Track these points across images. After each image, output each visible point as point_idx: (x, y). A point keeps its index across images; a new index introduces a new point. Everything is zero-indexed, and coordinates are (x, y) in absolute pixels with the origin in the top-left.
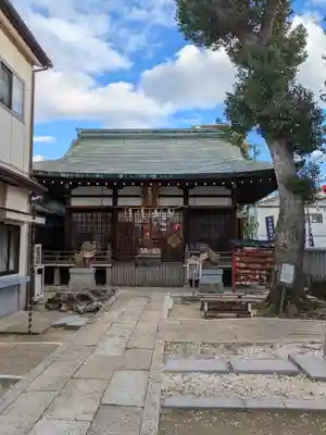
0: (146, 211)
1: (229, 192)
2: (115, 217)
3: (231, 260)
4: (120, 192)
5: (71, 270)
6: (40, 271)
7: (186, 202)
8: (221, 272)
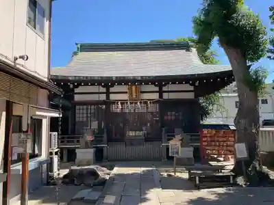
0: (131, 103)
1: (192, 88)
2: (108, 108)
3: (199, 139)
4: (112, 90)
5: (77, 151)
6: (56, 153)
7: (161, 96)
8: (192, 149)
